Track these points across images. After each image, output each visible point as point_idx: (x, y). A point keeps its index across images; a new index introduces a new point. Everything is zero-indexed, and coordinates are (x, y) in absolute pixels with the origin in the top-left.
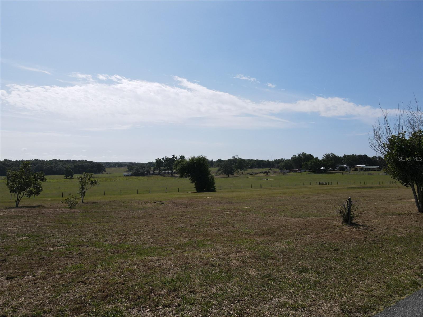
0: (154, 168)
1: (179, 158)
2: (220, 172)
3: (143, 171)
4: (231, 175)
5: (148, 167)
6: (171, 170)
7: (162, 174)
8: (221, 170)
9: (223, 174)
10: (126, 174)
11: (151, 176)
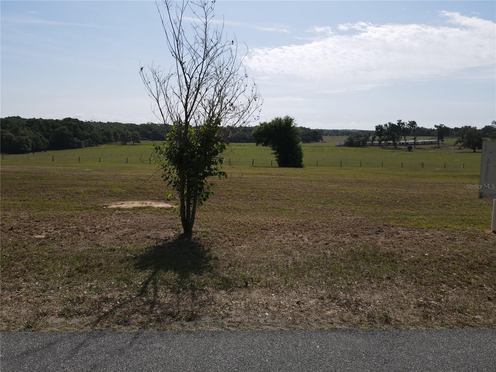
0: (373, 137)
1: (408, 124)
2: (459, 144)
3: (358, 140)
4: (479, 149)
5: (364, 136)
6: (394, 140)
7: (383, 146)
8: (462, 142)
9: (465, 147)
10: (338, 144)
11: (368, 147)
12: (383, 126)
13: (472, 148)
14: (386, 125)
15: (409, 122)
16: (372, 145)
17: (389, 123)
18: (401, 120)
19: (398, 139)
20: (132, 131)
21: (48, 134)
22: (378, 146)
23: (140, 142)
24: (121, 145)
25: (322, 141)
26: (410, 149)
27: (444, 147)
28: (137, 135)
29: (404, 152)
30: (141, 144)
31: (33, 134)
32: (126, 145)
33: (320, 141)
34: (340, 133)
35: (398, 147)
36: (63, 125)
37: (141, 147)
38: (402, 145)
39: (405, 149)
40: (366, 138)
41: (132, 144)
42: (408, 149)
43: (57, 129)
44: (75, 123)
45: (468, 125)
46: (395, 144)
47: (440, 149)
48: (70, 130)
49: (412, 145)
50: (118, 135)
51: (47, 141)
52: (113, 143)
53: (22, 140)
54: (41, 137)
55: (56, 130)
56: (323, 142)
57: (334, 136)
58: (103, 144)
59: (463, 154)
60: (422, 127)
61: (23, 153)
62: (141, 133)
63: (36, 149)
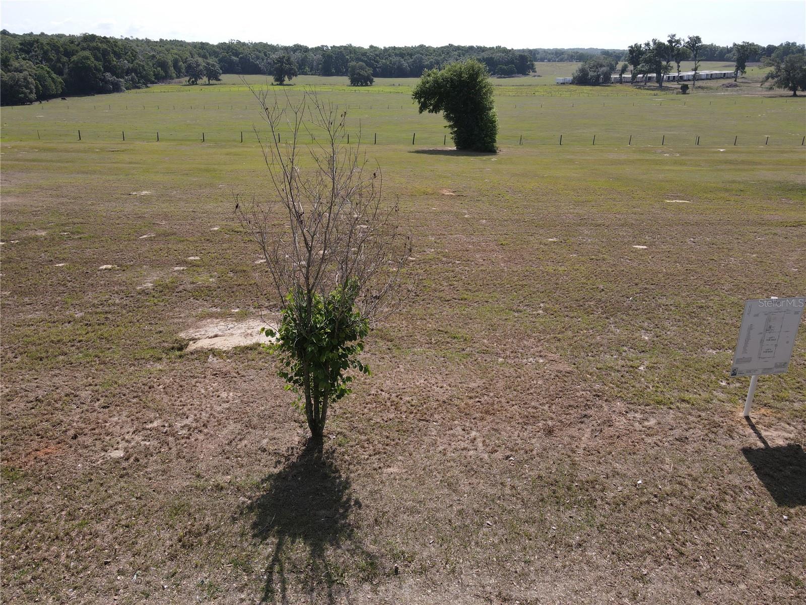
0: (623, 66)
1: (687, 43)
2: (771, 82)
3: (596, 74)
4: (803, 91)
5: (608, 66)
6: (659, 73)
7: (638, 82)
8: (777, 77)
9: (779, 87)
10: (561, 79)
11: (612, 85)
12: (643, 46)
13: (791, 89)
14: (648, 44)
15: (690, 38)
16: (621, 81)
17: (654, 41)
18: (674, 35)
19: (667, 69)
20: (204, 57)
21: (60, 67)
22: (630, 84)
23: (219, 80)
24: (188, 85)
25: (533, 74)
26: (684, 89)
27: (745, 85)
28: (213, 65)
29: (674, 96)
30: (221, 82)
31: (34, 69)
32: (197, 84)
33: (530, 74)
34: (566, 56)
35: (664, 84)
36: (84, 49)
37: (224, 89)
38: (672, 81)
39: (677, 88)
40: (610, 68)
41: (207, 83)
42: (681, 88)
43: (75, 58)
44: (105, 46)
45: (791, 41)
46: (659, 80)
47: (738, 88)
48: (97, 59)
49: (689, 80)
50: (181, 65)
51: (60, 79)
52: (174, 81)
53: (18, 80)
54: (48, 73)
55: (72, 60)
56: (535, 76)
57: (555, 61)
58: (156, 83)
59: (774, 99)
60: (712, 45)
61: (23, 103)
62: (220, 61)
63: (44, 95)
